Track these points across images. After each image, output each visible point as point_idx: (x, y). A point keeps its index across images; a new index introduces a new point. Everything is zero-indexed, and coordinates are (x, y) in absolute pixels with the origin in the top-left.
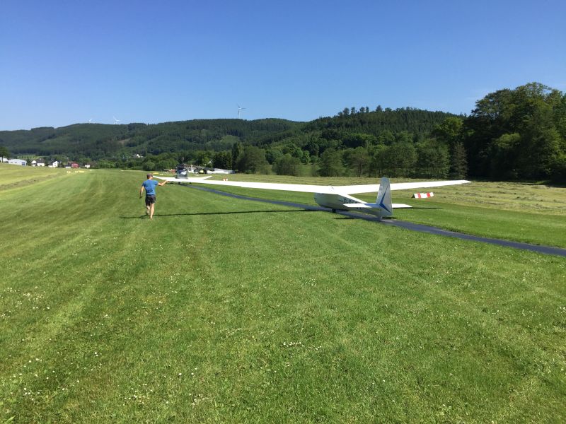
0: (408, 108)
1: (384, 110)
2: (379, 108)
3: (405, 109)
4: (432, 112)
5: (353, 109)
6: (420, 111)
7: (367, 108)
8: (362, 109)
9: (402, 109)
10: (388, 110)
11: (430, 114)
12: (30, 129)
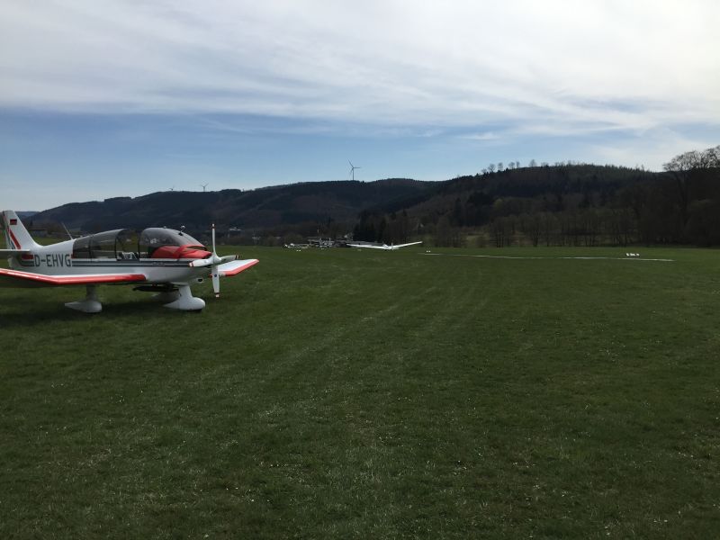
0: (569, 162)
1: (539, 165)
2: (533, 162)
4: (600, 167)
5: (500, 165)
6: (585, 166)
7: (518, 164)
8: (513, 164)
9: (562, 165)
12: (103, 200)
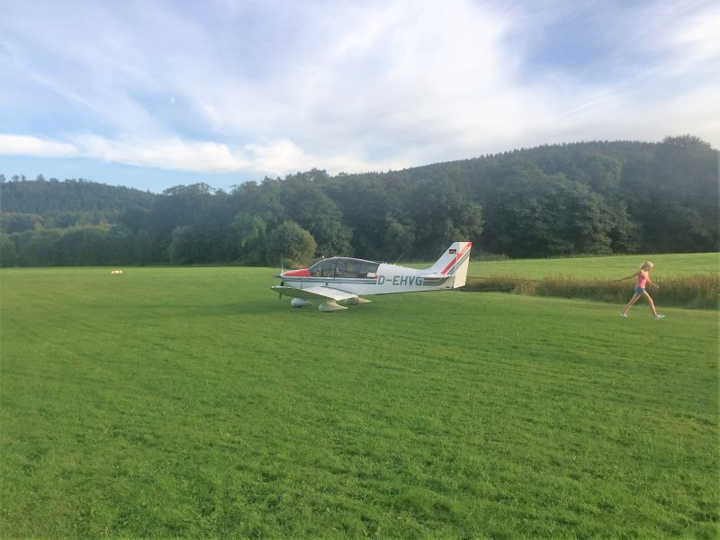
0: (81, 180)
1: (48, 180)
2: (40, 178)
3: (77, 181)
4: (113, 187)
6: (97, 185)
7: (24, 178)
8: (16, 177)
9: (73, 181)
10: (54, 182)
11: (110, 189)
